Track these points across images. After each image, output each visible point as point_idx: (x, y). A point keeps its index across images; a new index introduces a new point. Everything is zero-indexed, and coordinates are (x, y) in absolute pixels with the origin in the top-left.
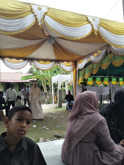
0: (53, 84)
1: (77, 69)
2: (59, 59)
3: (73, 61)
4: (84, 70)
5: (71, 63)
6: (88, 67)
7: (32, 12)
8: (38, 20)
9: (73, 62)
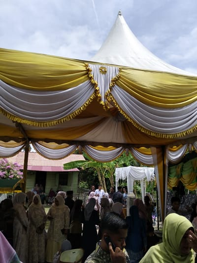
0: (117, 181)
1: (166, 162)
2: (130, 142)
3: (157, 146)
4: (180, 165)
5: (154, 149)
6: (190, 161)
7: (88, 76)
8: (99, 93)
9: (157, 148)
